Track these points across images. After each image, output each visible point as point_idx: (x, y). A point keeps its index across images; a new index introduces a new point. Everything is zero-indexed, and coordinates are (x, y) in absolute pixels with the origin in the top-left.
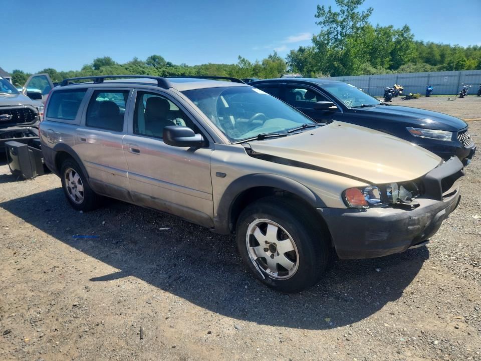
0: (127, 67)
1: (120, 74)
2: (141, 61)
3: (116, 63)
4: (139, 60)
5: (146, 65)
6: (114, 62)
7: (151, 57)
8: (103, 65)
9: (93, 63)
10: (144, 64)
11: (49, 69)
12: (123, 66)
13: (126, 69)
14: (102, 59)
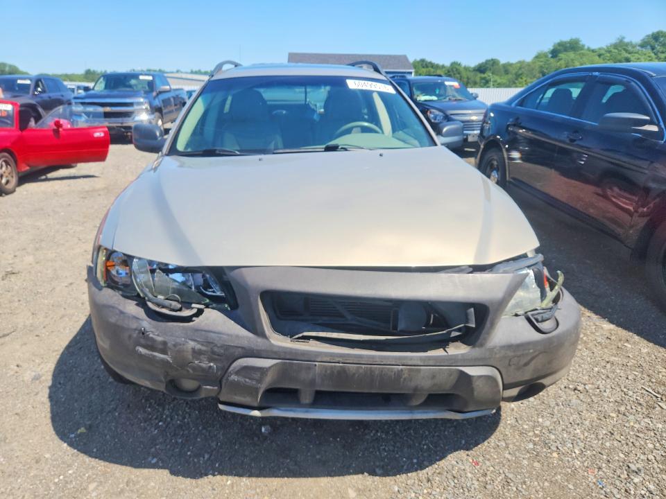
0: (603, 52)
1: (585, 64)
2: (631, 42)
3: (586, 47)
4: (626, 40)
5: (638, 48)
6: (583, 46)
7: (653, 34)
8: (566, 50)
9: (552, 48)
10: (634, 47)
11: (492, 60)
12: (596, 52)
13: (599, 56)
14: (565, 42)
